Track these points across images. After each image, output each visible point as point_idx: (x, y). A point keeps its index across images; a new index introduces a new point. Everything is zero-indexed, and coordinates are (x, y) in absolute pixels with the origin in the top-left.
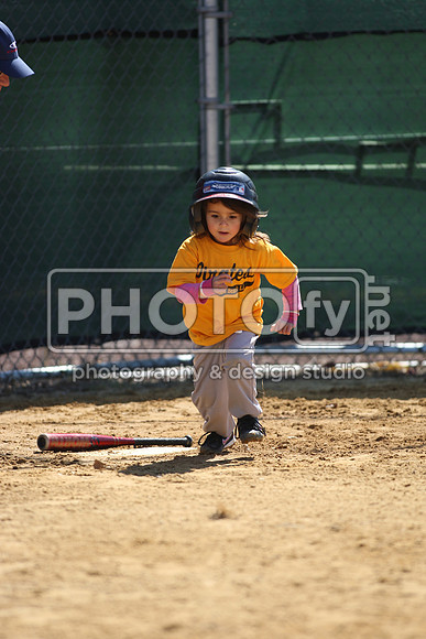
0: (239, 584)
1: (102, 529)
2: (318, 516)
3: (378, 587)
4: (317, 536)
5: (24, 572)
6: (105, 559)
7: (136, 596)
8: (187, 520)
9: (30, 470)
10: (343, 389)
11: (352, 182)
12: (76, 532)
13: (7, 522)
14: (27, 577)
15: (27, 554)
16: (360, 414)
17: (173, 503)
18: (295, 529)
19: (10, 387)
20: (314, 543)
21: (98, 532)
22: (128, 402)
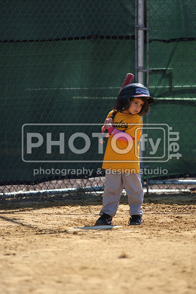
0: (123, 288)
1: (68, 262)
3: (187, 290)
4: (165, 267)
8: (108, 258)
12: (55, 263)
14: (28, 283)
17: (104, 251)
18: (156, 263)
19: (45, 197)
21: (65, 263)
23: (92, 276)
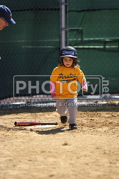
0: (71, 164)
1: (32, 148)
2: (93, 145)
3: (109, 165)
4: (92, 150)
5: (10, 160)
6: (33, 156)
7: (42, 167)
8: (56, 146)
9: (12, 131)
10: (100, 109)
11: (103, 51)
12: (25, 149)
13: (6, 146)
14: (11, 161)
15: (11, 155)
16: (105, 116)
17: (52, 141)
18: (86, 148)
19: (7, 108)
20: (92, 152)
21: (31, 149)
22: (40, 112)
23: (49, 156)
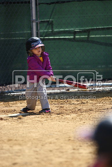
0: (35, 151)
3: (73, 151)
8: (23, 134)
17: (20, 129)
18: (52, 135)
23: (15, 144)
